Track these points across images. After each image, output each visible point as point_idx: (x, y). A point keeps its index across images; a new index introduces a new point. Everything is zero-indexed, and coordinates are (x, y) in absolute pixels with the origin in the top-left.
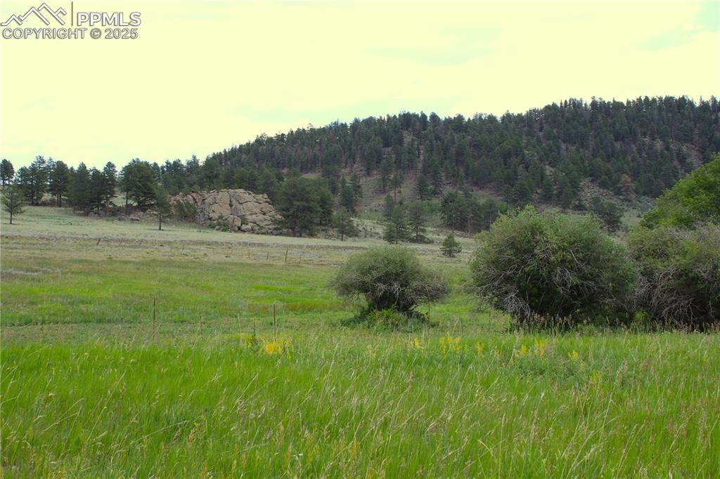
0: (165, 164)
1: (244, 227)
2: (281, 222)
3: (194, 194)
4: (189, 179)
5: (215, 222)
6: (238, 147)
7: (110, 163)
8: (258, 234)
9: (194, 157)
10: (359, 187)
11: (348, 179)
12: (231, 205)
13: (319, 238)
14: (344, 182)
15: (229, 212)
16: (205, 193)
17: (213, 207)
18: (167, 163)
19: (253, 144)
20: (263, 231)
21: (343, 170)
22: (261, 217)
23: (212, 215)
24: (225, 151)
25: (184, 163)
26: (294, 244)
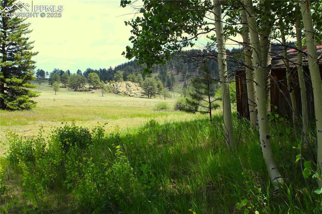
0: (99, 70)
1: (131, 95)
2: (144, 93)
3: (113, 83)
4: (109, 76)
5: (121, 93)
6: (127, 63)
7: (79, 70)
8: (136, 97)
9: (111, 67)
10: (174, 79)
11: (170, 76)
12: (126, 88)
13: (157, 99)
14: (168, 77)
15: (126, 90)
16: (117, 83)
17: (120, 88)
18: (100, 69)
19: (133, 61)
20: (138, 96)
21: (168, 72)
22: (137, 91)
23: (120, 91)
24: (122, 64)
25: (107, 69)
26: (148, 101)
